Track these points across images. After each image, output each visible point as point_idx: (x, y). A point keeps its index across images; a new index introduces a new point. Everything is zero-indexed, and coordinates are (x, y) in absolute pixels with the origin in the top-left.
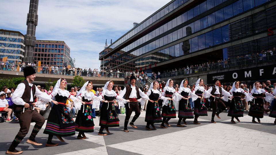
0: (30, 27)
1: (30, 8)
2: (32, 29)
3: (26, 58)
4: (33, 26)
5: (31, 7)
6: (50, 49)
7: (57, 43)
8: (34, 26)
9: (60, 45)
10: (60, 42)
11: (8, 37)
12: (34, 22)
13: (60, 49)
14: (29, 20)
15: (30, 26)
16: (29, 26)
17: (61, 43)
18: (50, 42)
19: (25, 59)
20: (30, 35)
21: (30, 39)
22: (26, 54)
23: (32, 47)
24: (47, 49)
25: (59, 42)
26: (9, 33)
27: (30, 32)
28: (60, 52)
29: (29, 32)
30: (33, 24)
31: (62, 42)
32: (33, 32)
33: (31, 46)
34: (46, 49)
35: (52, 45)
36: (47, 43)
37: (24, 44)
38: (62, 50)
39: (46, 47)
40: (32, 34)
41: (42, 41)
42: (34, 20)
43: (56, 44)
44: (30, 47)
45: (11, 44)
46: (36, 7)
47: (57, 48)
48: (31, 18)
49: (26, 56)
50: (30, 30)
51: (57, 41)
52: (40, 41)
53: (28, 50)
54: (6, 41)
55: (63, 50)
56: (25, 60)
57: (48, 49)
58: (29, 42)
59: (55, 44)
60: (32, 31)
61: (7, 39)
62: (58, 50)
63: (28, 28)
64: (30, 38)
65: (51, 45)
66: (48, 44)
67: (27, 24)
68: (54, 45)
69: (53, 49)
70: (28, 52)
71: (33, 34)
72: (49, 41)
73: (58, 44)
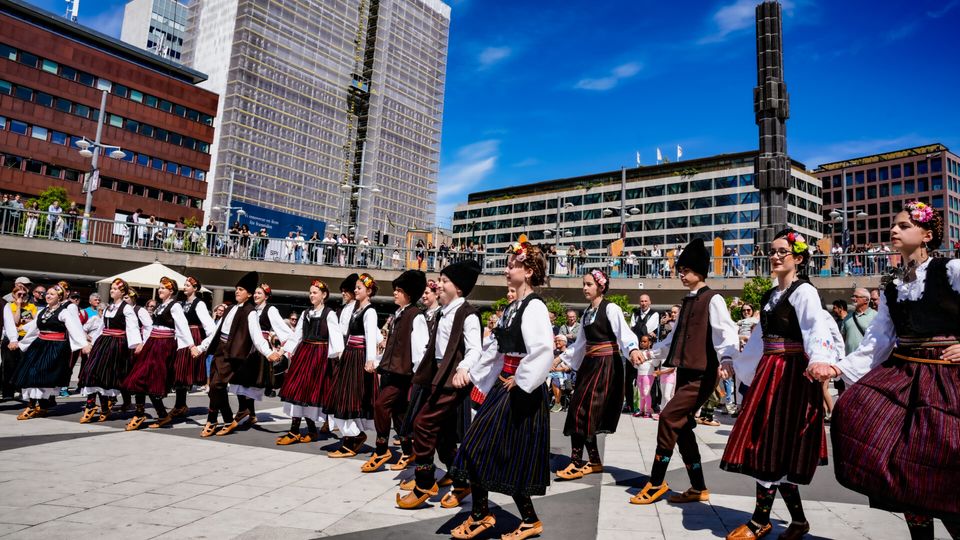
0: (766, 130)
1: (758, 69)
2: (774, 132)
3: (765, 231)
4: (774, 123)
5: (761, 63)
6: (887, 185)
7: (910, 155)
8: (778, 123)
9: (925, 162)
10: (924, 150)
11: (738, 174)
12: (774, 109)
13: (925, 175)
14: (761, 108)
15: (766, 125)
16: (764, 127)
17: (928, 152)
18: (885, 157)
19: (762, 233)
20: (768, 155)
21: (769, 165)
22: (765, 219)
23: (778, 193)
24: (875, 187)
25: (918, 151)
26: (740, 160)
27: (768, 146)
28: (926, 189)
29: (764, 144)
30: (773, 116)
31: (932, 149)
32: (778, 141)
33: (774, 189)
34: (872, 189)
35: (893, 167)
36: (871, 167)
37: (756, 187)
38: (933, 178)
39: (869, 181)
40: (774, 150)
41: (854, 163)
42: (775, 101)
43: (907, 160)
44: (773, 194)
45: (749, 193)
46: (775, 60)
47: (912, 174)
48: (765, 99)
49: (765, 225)
50: (768, 136)
51: (911, 149)
52: (848, 161)
53: (769, 204)
54: (736, 186)
55: (940, 177)
56: (762, 238)
57: (878, 188)
58: (769, 178)
59: (902, 163)
60: (774, 139)
61: (738, 178)
62: (919, 180)
63: (762, 133)
64: (769, 163)
65: (887, 168)
66: (877, 166)
67: (757, 122)
68: (899, 166)
69: (899, 183)
70: (769, 211)
71: (779, 147)
72: (878, 155)
73: (915, 160)
